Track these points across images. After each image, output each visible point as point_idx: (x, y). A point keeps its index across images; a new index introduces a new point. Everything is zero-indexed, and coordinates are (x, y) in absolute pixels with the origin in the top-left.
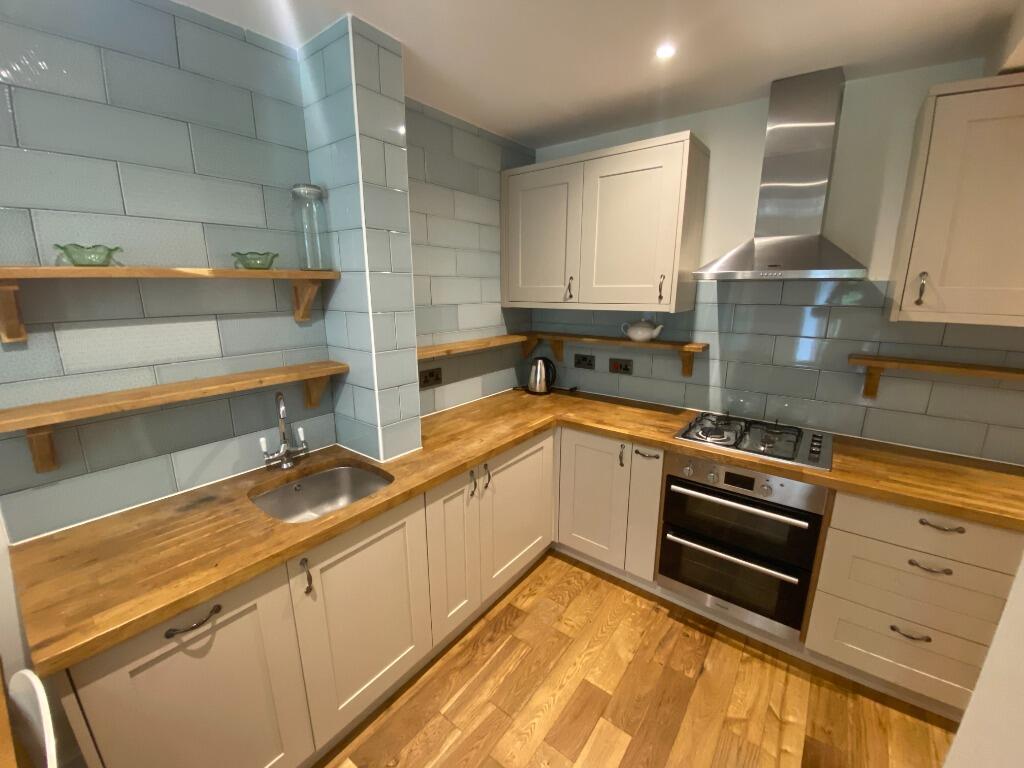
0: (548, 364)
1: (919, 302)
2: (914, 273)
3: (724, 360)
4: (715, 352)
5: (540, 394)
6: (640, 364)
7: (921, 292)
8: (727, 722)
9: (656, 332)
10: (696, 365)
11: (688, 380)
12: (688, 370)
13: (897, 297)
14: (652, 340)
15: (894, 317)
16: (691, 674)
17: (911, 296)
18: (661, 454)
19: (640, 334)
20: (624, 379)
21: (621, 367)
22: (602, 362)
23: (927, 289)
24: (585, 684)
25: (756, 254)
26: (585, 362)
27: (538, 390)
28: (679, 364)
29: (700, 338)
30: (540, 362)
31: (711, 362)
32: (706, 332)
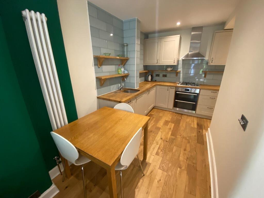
0: (152, 76)
1: (212, 62)
2: (211, 58)
3: (183, 73)
4: (181, 72)
5: (150, 81)
6: (168, 75)
7: (212, 61)
8: (186, 122)
9: (172, 69)
10: (178, 74)
11: (177, 77)
12: (177, 75)
13: (209, 62)
14: (171, 70)
15: (209, 64)
16: (180, 118)
17: (211, 62)
18: (175, 88)
19: (169, 69)
20: (165, 78)
21: (165, 76)
22: (161, 75)
23: (213, 60)
24: (166, 120)
25: (189, 55)
26: (158, 75)
27: (149, 81)
28: (175, 74)
29: (179, 70)
30: (150, 75)
31: (181, 74)
32: (180, 69)
